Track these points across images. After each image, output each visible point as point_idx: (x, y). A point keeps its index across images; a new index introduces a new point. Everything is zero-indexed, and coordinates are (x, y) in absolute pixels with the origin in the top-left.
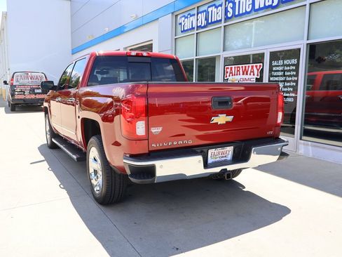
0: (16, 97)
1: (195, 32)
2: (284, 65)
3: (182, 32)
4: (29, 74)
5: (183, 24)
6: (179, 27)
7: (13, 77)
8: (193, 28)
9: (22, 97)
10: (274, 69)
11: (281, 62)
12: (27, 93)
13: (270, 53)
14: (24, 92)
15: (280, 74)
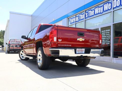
0: (10, 48)
1: (75, 23)
2: (105, 32)
3: (70, 23)
4: (16, 40)
5: (71, 21)
6: (69, 22)
7: (10, 41)
8: (74, 22)
9: (13, 48)
10: (102, 33)
11: (104, 31)
12: (14, 47)
13: (101, 28)
14: (13, 46)
15: (105, 35)
